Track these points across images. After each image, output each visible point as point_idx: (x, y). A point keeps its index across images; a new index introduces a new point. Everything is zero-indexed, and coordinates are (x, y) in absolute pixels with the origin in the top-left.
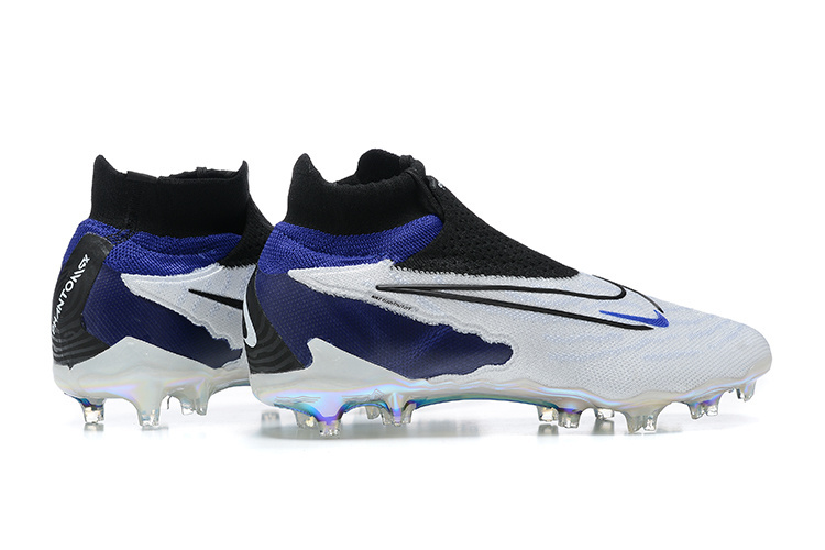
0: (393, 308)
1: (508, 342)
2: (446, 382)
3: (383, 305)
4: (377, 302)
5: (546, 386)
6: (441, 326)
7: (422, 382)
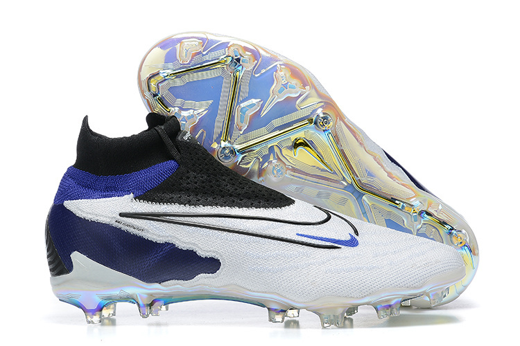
0: (131, 230)
1: (217, 257)
2: (174, 286)
3: (124, 228)
4: (120, 226)
5: (250, 290)
6: (167, 244)
7: (156, 285)
